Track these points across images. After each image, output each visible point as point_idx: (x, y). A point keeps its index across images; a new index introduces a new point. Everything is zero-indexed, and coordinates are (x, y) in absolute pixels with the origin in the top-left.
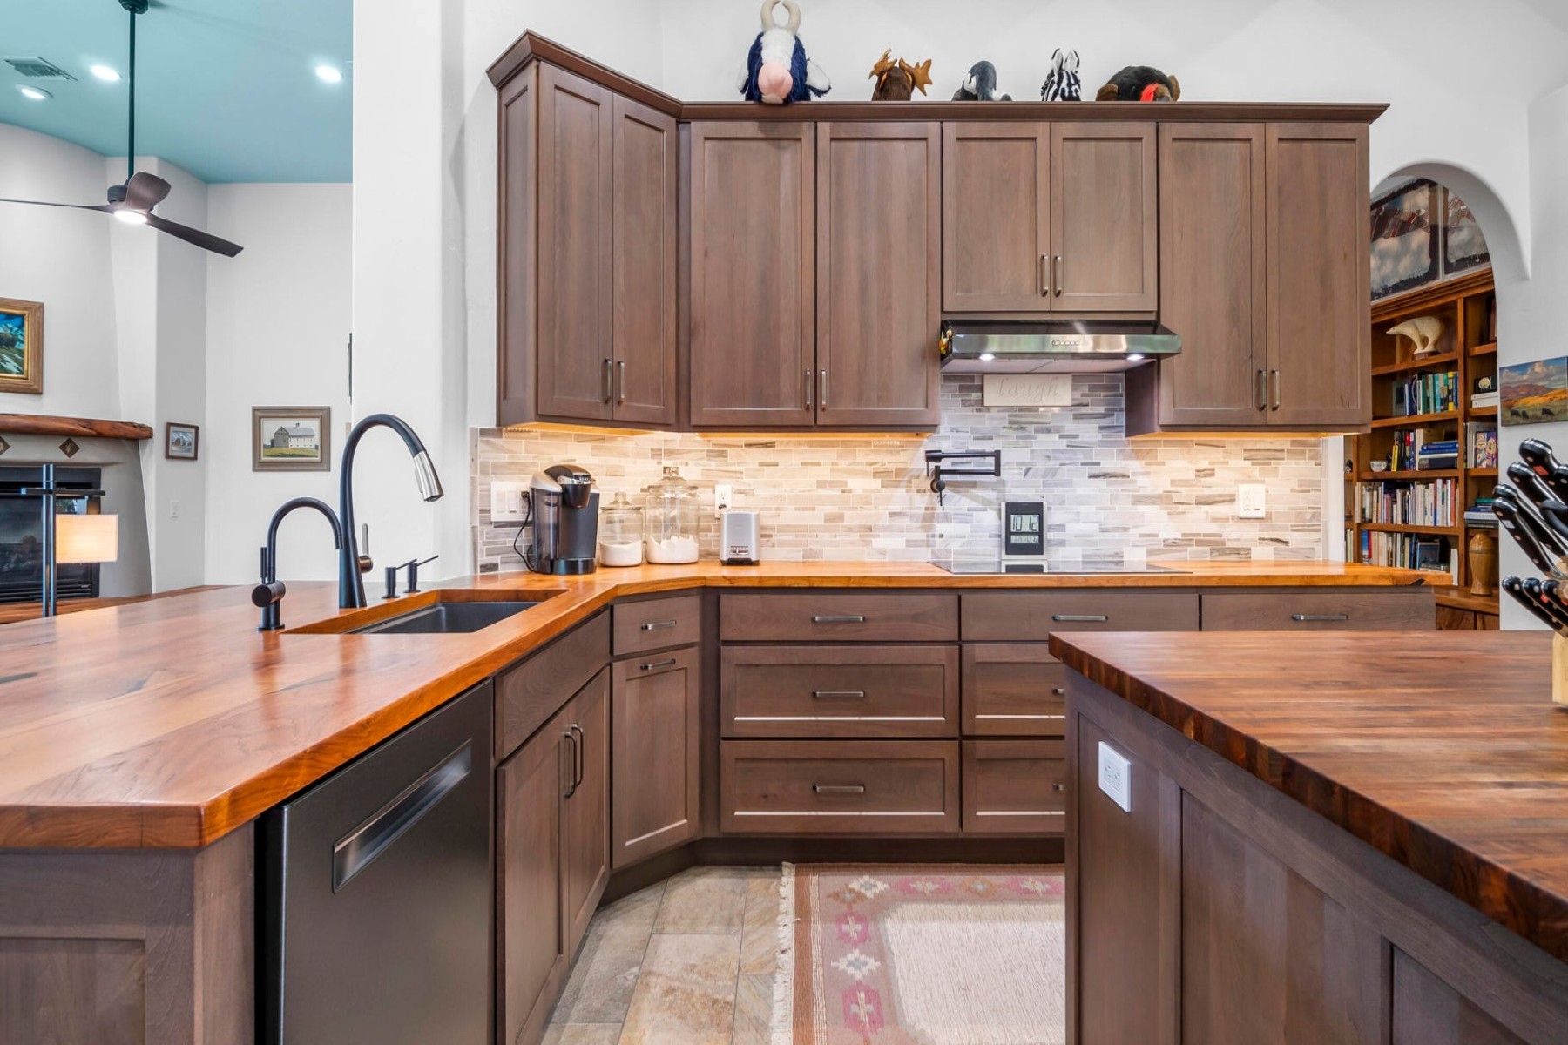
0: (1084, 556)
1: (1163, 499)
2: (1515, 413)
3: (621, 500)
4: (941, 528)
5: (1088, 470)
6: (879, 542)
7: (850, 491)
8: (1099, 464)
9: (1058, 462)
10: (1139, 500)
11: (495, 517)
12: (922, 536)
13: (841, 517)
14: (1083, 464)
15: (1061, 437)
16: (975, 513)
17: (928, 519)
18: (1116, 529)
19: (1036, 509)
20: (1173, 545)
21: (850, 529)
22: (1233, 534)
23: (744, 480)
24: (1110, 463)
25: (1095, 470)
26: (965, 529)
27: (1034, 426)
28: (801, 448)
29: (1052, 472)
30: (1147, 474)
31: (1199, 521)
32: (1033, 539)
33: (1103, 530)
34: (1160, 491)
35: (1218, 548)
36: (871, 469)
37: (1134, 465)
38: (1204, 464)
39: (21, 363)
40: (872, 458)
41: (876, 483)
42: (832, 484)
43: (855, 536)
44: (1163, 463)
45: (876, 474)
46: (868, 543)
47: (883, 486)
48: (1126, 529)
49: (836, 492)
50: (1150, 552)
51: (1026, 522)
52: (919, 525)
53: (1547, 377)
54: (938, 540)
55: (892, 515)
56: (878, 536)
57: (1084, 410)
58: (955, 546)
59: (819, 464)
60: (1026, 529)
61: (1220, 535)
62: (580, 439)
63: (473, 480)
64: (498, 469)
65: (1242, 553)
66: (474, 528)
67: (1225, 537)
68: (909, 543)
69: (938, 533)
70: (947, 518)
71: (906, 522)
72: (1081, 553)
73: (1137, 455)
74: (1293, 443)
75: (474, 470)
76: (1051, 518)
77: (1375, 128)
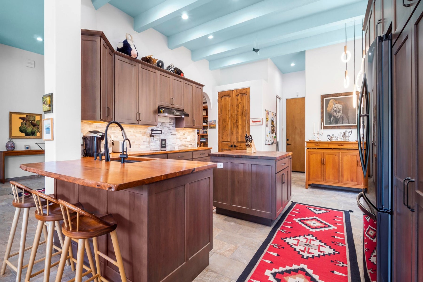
0: (171, 148)
1: (179, 138)
2: (210, 127)
4: (151, 144)
5: (171, 133)
6: (142, 147)
7: (136, 137)
8: (172, 132)
9: (167, 132)
10: (177, 138)
12: (148, 145)
13: (135, 142)
14: (171, 132)
15: (168, 128)
16: (156, 141)
17: (149, 142)
18: (174, 143)
19: (165, 140)
20: (181, 146)
21: (136, 145)
22: (187, 144)
23: (116, 134)
24: (174, 133)
25: (172, 134)
26: (154, 144)
27: (164, 126)
28: (127, 128)
29: (166, 134)
30: (178, 134)
31: (183, 142)
32: (165, 145)
33: (173, 144)
34: (179, 137)
35: (185, 146)
36: (140, 132)
37: (176, 133)
38: (184, 133)
40: (140, 130)
41: (141, 135)
42: (133, 135)
43: (137, 146)
44: (179, 133)
45: (141, 133)
46: (139, 147)
47: (142, 136)
48: (175, 143)
49: (134, 137)
50: (178, 147)
51: (164, 142)
52: (148, 143)
53: (214, 123)
54: (151, 146)
55: (144, 142)
56: (141, 146)
57: (170, 123)
58: (153, 147)
59: (131, 131)
60: (164, 144)
61: (185, 144)
65: (188, 146)
67: (186, 144)
68: (147, 147)
69: (151, 145)
70: (152, 142)
71: (146, 143)
72: (170, 148)
73: (177, 131)
74: (193, 130)
76: (167, 142)
77: (203, 87)
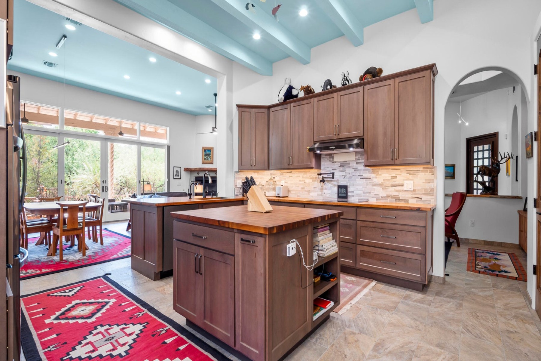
0: (359, 200)
1: (381, 185)
2: (527, 154)
3: (260, 184)
4: (324, 191)
5: (360, 177)
6: (312, 194)
7: (306, 182)
8: (363, 175)
9: (352, 175)
10: (374, 185)
11: (238, 186)
12: (320, 193)
13: (304, 188)
14: (359, 175)
15: (353, 168)
16: (332, 188)
17: (322, 189)
18: (367, 193)
19: (346, 187)
20: (384, 198)
21: (306, 191)
22: (402, 195)
23: (286, 180)
24: (366, 175)
25: (362, 177)
26: (330, 192)
27: (346, 166)
28: (297, 173)
29: (350, 178)
30: (376, 178)
31: (392, 191)
32: (344, 195)
33: (364, 193)
34: (380, 183)
35: (398, 199)
36: (310, 177)
37: (373, 176)
38: (394, 175)
39: (210, 158)
40: (310, 175)
41: (311, 180)
42: (303, 181)
43: (307, 193)
44: (381, 175)
45: (311, 178)
46: (309, 194)
48: (370, 193)
49: (303, 182)
50: (377, 199)
51: (343, 190)
52: (320, 190)
53: (529, 140)
54: (324, 194)
55: (314, 188)
56: (311, 193)
57: (359, 161)
58: (328, 196)
59: (300, 176)
60: (342, 192)
61: (399, 195)
62: (254, 172)
63: (234, 180)
64: (239, 178)
65: (406, 201)
66: (234, 188)
67: (400, 196)
68: (318, 195)
69: (324, 192)
70: (326, 189)
71: (317, 190)
72: (358, 199)
73: (373, 173)
74: (424, 168)
75: (234, 179)
76: (350, 190)
